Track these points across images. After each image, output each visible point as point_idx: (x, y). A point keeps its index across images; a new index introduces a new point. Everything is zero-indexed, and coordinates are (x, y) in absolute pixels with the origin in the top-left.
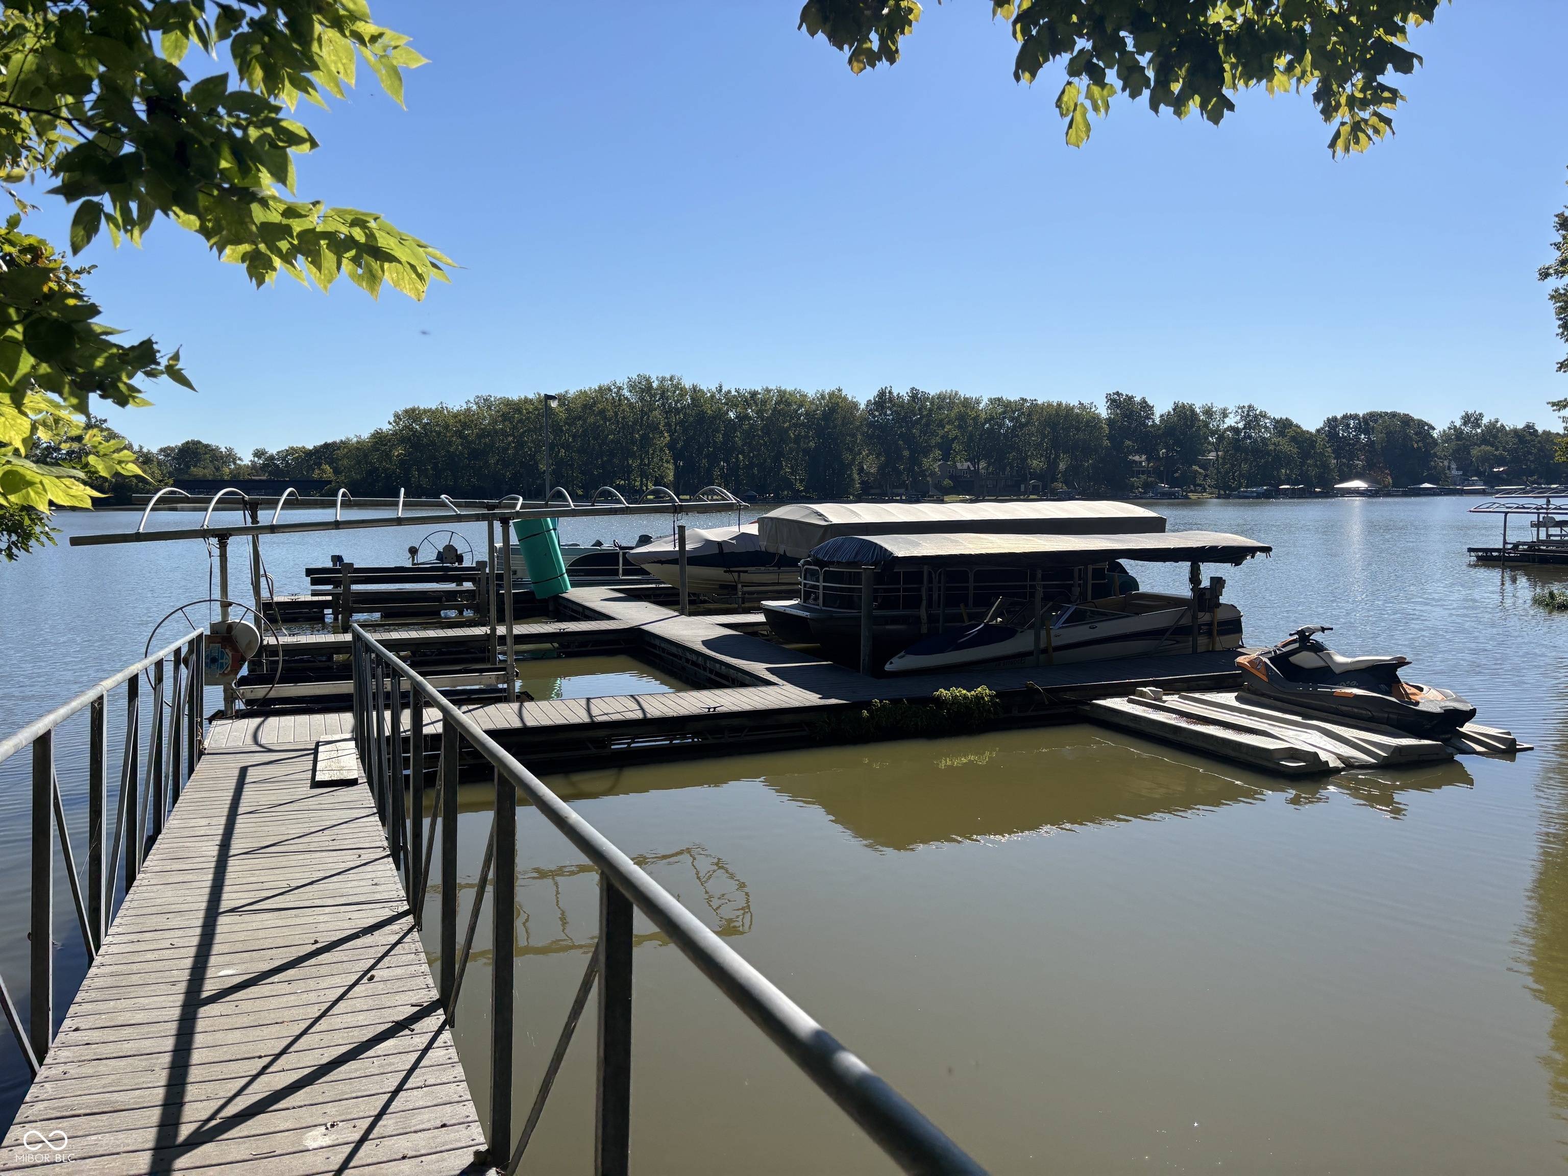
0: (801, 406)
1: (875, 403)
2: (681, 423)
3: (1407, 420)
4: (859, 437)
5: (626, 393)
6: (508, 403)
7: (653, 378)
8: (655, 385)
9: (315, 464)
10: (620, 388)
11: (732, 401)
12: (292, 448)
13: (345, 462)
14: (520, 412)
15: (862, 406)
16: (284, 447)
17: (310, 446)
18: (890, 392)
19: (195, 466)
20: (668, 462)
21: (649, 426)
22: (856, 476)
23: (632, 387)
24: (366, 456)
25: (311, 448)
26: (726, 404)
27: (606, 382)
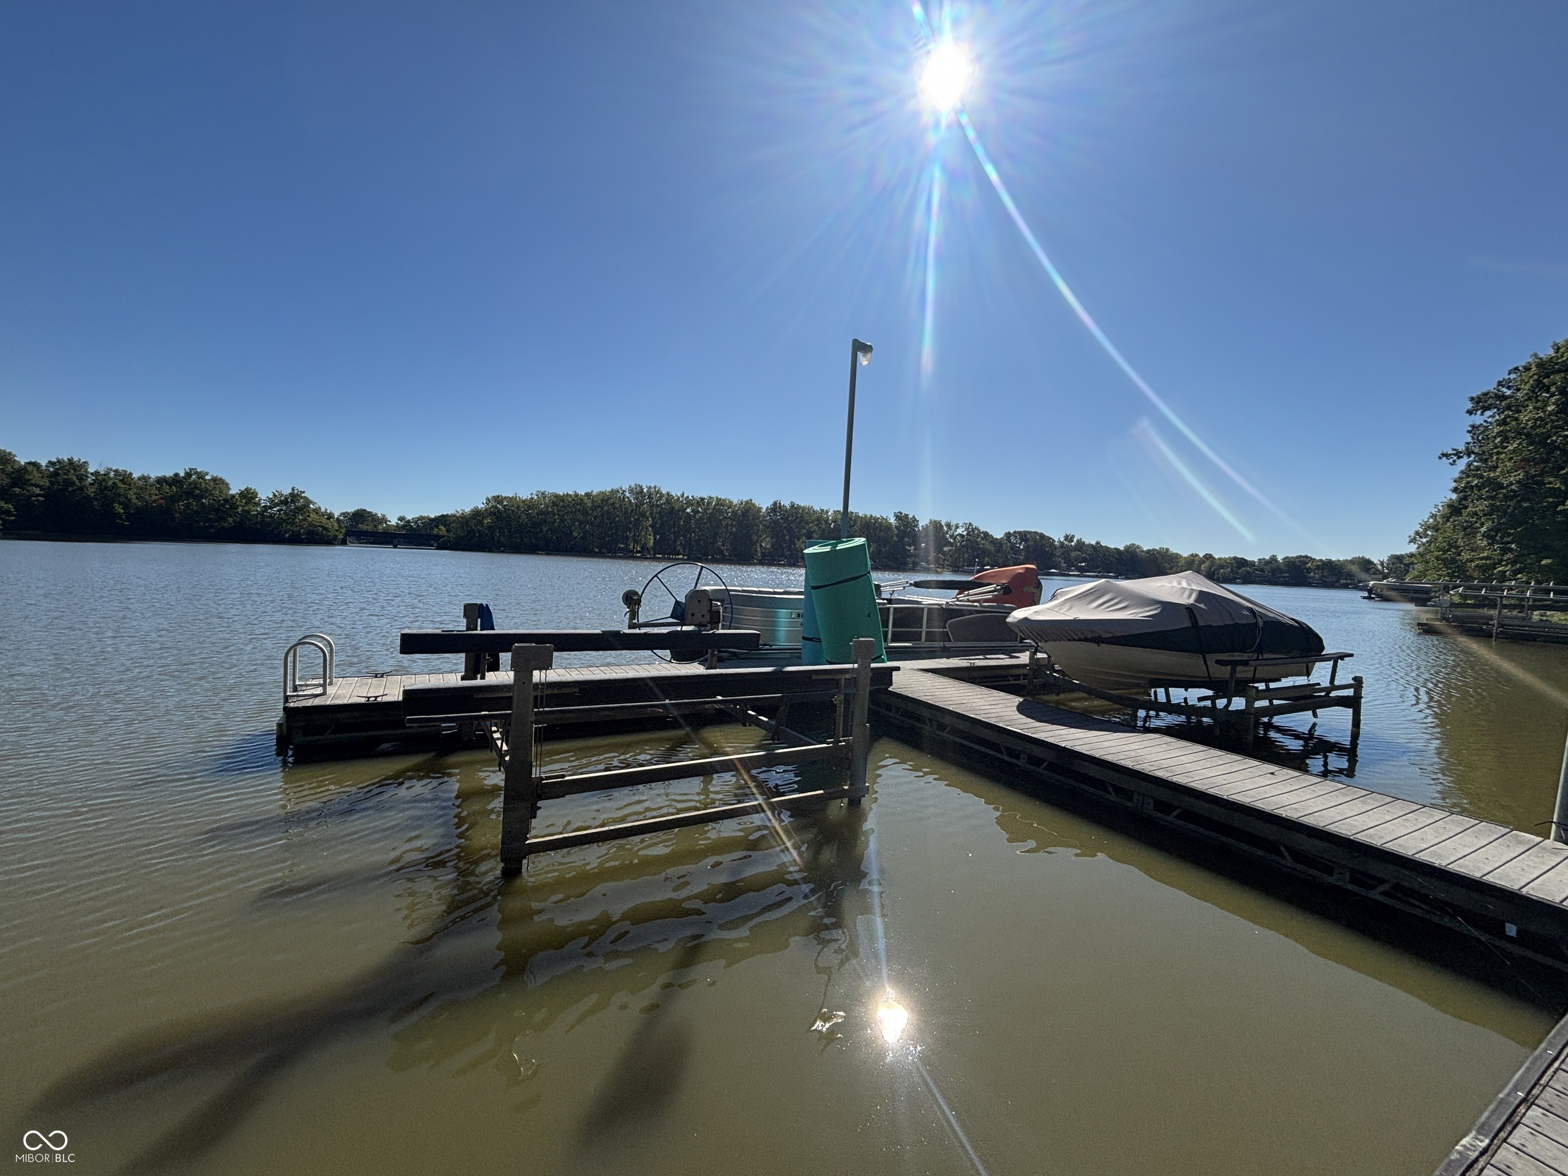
0: (729, 507)
1: (771, 509)
2: (660, 513)
3: (1042, 536)
4: (761, 527)
5: (627, 494)
6: (557, 496)
7: (644, 487)
8: (645, 490)
9: (435, 526)
10: (624, 491)
11: (689, 503)
12: (421, 516)
13: (454, 525)
14: (563, 501)
15: (764, 510)
16: (417, 515)
17: (433, 516)
18: (780, 503)
19: (362, 524)
20: (650, 535)
21: (640, 513)
22: (759, 549)
23: (631, 491)
24: (467, 522)
25: (433, 517)
26: (686, 503)
27: (616, 487)
